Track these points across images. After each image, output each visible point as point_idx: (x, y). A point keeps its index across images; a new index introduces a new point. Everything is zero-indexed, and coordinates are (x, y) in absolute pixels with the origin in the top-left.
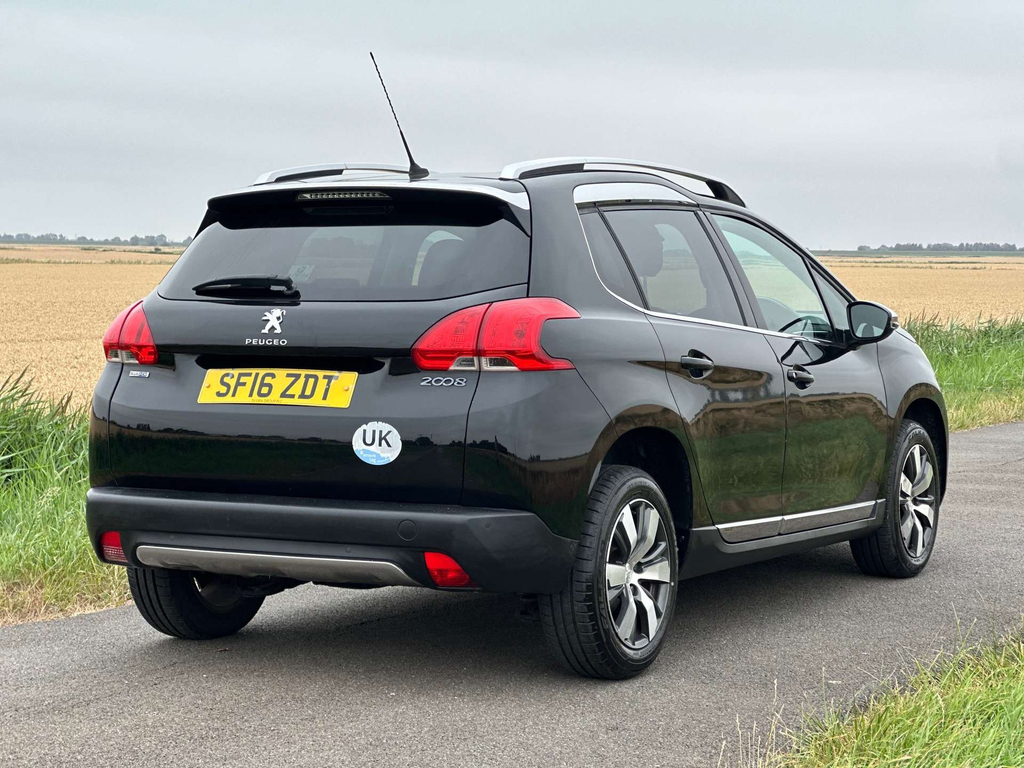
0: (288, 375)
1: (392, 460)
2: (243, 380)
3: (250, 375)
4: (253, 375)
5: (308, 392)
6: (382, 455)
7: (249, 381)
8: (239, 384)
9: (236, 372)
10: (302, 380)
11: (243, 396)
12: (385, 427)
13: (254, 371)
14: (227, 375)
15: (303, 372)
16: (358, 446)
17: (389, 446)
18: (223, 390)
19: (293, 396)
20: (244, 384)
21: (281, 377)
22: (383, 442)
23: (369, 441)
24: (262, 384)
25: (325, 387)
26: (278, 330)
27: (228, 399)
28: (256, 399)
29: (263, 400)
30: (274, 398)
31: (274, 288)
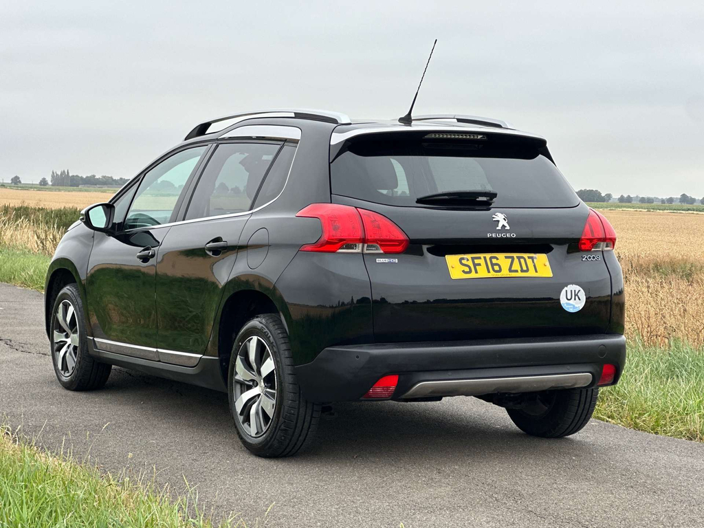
0: (506, 257)
1: (581, 308)
2: (477, 261)
3: (480, 258)
4: (482, 258)
5: (525, 268)
6: (576, 306)
7: (482, 261)
8: (475, 265)
9: (469, 256)
10: (516, 260)
11: (482, 273)
12: (577, 288)
13: (482, 255)
14: (463, 259)
15: (515, 255)
16: (563, 301)
17: (579, 299)
18: (467, 269)
19: (517, 271)
20: (479, 265)
21: (502, 259)
22: (577, 297)
23: (569, 298)
24: (493, 265)
25: (532, 265)
26: (508, 228)
27: (473, 275)
28: (492, 274)
29: (499, 275)
30: (505, 273)
31: (481, 199)
